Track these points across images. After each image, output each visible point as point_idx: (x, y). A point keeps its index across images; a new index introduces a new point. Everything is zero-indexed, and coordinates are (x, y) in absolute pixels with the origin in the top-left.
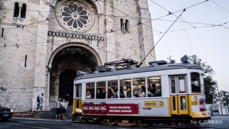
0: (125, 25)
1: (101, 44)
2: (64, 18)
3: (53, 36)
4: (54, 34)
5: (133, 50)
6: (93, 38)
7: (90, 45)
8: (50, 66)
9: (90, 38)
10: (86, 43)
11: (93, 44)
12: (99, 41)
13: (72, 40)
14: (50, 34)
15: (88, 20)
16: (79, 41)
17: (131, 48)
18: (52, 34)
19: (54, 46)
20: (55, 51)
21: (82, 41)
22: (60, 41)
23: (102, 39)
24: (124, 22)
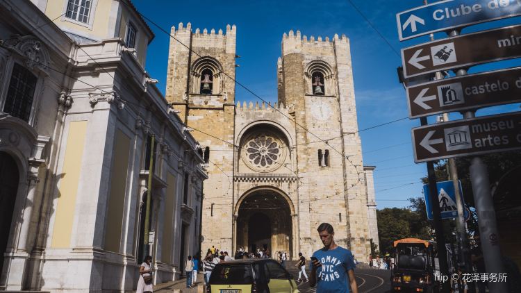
0: (324, 157)
1: (294, 185)
2: (250, 156)
3: (239, 181)
4: (239, 179)
5: (334, 188)
6: (283, 179)
7: (280, 188)
8: (236, 214)
9: (280, 179)
10: (275, 186)
11: (284, 187)
12: (290, 182)
13: (260, 184)
14: (235, 179)
15: (279, 154)
16: (267, 184)
17: (332, 187)
18: (237, 179)
19: (240, 191)
20: (242, 196)
21: (270, 183)
22: (246, 186)
23: (294, 179)
24: (323, 153)
